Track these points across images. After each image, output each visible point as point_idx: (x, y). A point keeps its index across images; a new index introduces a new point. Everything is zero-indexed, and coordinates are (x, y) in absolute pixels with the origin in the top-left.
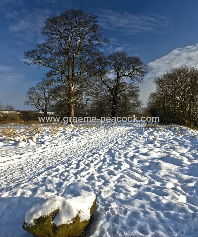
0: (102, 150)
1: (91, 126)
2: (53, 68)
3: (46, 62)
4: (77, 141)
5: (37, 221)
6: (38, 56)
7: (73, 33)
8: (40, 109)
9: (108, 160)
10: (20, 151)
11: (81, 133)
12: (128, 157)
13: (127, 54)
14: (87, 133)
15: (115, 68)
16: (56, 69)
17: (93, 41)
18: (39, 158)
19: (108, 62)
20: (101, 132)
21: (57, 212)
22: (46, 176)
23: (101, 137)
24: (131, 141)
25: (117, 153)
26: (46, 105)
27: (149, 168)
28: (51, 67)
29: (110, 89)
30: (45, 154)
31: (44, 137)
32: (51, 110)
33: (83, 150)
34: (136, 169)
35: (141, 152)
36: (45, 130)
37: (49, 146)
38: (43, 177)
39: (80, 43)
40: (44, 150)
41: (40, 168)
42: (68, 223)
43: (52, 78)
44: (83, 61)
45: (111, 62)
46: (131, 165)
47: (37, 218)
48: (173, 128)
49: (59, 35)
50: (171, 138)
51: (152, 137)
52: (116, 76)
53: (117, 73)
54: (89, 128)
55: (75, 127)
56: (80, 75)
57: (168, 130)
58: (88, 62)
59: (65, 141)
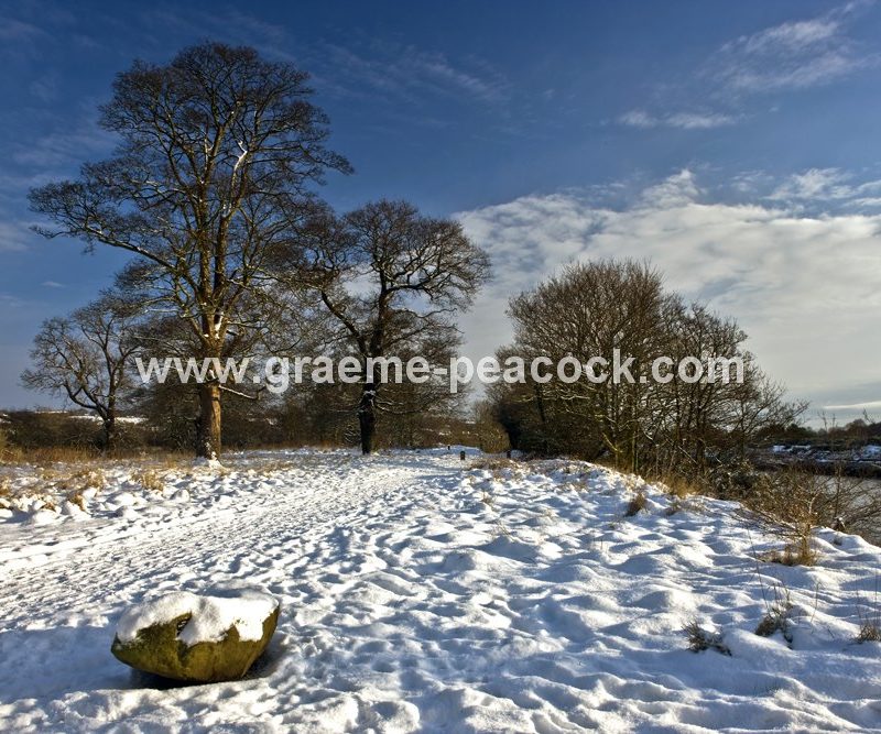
0: (312, 531)
1: (287, 466)
2: (142, 252)
3: (117, 231)
4: (232, 511)
5: (144, 632)
6: (85, 207)
7: (218, 131)
8: (86, 403)
9: (326, 554)
10: (43, 537)
11: (246, 486)
12: (388, 546)
13: (416, 211)
14: (270, 487)
15: (375, 257)
16: (156, 259)
17: (292, 163)
18: (111, 555)
19: (347, 235)
20: (316, 482)
21: (188, 619)
22: (143, 590)
23: (316, 500)
24: (409, 507)
25: (357, 537)
26: (112, 388)
27: (439, 568)
28: (135, 249)
29: (355, 333)
30: (129, 543)
31: (117, 498)
32: (130, 406)
33: (253, 533)
34: (402, 570)
35: (429, 533)
36: (114, 479)
37: (138, 523)
38: (135, 591)
39: (245, 165)
40: (123, 534)
41: (118, 575)
42: (213, 640)
43: (142, 292)
44: (257, 232)
45: (359, 235)
46: (392, 563)
47: (146, 626)
48: (561, 470)
49: (166, 133)
50: (541, 498)
51: (479, 496)
52: (377, 289)
53: (382, 276)
54: (278, 473)
55: (228, 470)
56: (245, 281)
57: (543, 476)
58: (275, 237)
59: (193, 510)
